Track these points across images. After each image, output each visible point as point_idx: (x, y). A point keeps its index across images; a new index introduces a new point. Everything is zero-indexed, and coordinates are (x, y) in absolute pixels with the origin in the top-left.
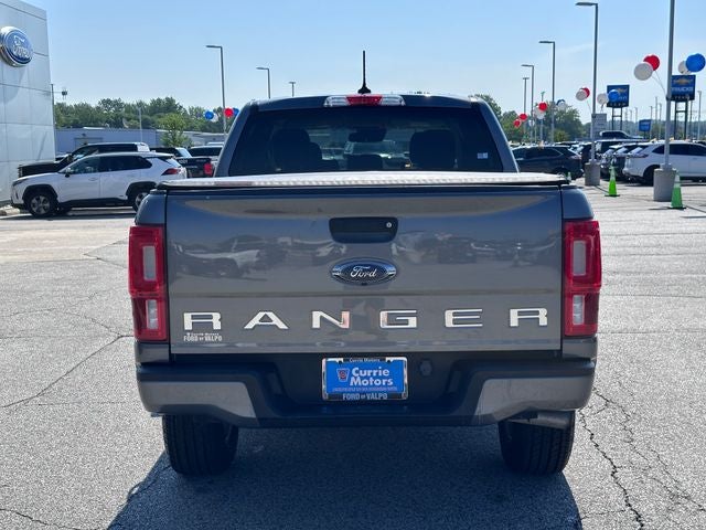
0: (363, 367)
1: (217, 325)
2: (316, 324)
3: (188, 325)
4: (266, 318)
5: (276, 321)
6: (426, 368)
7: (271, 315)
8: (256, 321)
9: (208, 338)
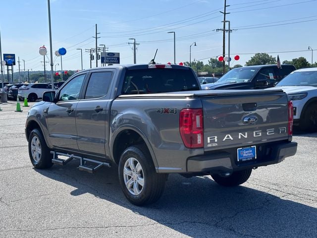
0: (246, 150)
1: (216, 141)
2: (240, 137)
3: (209, 142)
4: (228, 136)
5: (231, 138)
6: (260, 148)
7: (229, 135)
8: (226, 138)
9: (214, 145)
